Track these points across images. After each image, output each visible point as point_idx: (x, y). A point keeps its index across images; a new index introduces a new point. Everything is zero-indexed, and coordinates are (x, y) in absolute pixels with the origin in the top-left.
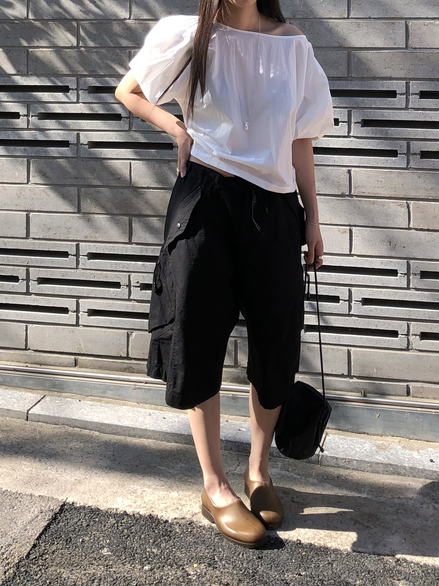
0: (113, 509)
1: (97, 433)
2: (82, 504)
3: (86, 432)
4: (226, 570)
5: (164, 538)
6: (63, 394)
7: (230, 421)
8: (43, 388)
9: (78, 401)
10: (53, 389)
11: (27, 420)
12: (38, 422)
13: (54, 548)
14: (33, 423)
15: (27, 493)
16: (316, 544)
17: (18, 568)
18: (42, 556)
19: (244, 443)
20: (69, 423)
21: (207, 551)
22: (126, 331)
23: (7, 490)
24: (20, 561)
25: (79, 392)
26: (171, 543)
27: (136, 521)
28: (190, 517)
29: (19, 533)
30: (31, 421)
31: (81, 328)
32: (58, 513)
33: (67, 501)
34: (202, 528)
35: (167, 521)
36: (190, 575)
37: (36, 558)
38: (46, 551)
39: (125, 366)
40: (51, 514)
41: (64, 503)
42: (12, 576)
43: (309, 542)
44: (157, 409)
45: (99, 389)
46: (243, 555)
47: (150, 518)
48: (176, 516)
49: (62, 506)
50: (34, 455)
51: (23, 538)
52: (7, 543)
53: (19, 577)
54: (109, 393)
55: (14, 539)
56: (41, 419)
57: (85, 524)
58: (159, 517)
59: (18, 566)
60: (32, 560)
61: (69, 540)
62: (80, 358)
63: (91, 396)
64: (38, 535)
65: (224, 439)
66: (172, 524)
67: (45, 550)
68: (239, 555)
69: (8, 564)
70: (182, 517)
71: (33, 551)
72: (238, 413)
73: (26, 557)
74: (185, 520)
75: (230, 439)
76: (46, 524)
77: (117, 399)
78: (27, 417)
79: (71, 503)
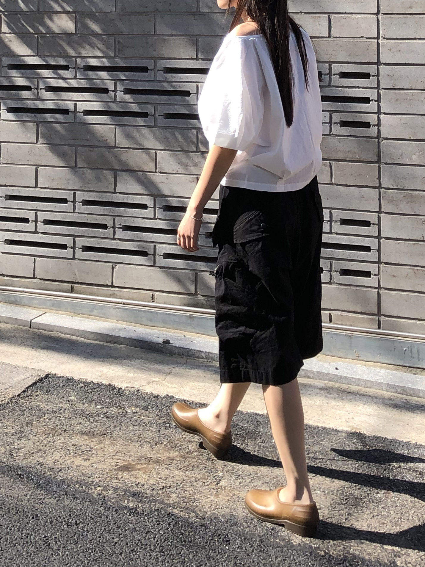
0: (84, 379)
1: (82, 339)
2: (62, 375)
3: (74, 338)
5: (116, 396)
6: (60, 312)
8: (44, 307)
9: (71, 317)
10: (52, 308)
11: (30, 327)
12: (39, 329)
13: (37, 393)
14: (34, 330)
15: (23, 366)
18: (28, 396)
20: (62, 331)
21: (144, 403)
22: (111, 264)
23: (10, 363)
24: (13, 397)
25: (72, 311)
27: (99, 386)
28: (138, 387)
29: (15, 384)
30: (33, 328)
31: (76, 261)
32: (44, 378)
33: (52, 373)
34: (145, 393)
35: (121, 389)
36: (128, 412)
37: (24, 397)
39: (111, 292)
40: (38, 378)
41: (49, 373)
42: (6, 403)
44: (131, 325)
45: (88, 308)
47: (109, 385)
48: (128, 385)
49: (47, 374)
51: (17, 386)
52: (5, 388)
53: (11, 404)
54: (95, 312)
55: (10, 387)
56: (41, 327)
57: (61, 385)
58: (116, 386)
59: (11, 399)
60: (21, 397)
61: (49, 391)
62: (75, 285)
63: (82, 314)
64: (27, 386)
66: (125, 390)
67: (31, 394)
69: (5, 397)
70: (132, 387)
71: (23, 394)
72: (194, 330)
73: (17, 396)
74: (134, 389)
76: (34, 382)
77: (101, 317)
78: (30, 325)
79: (54, 374)
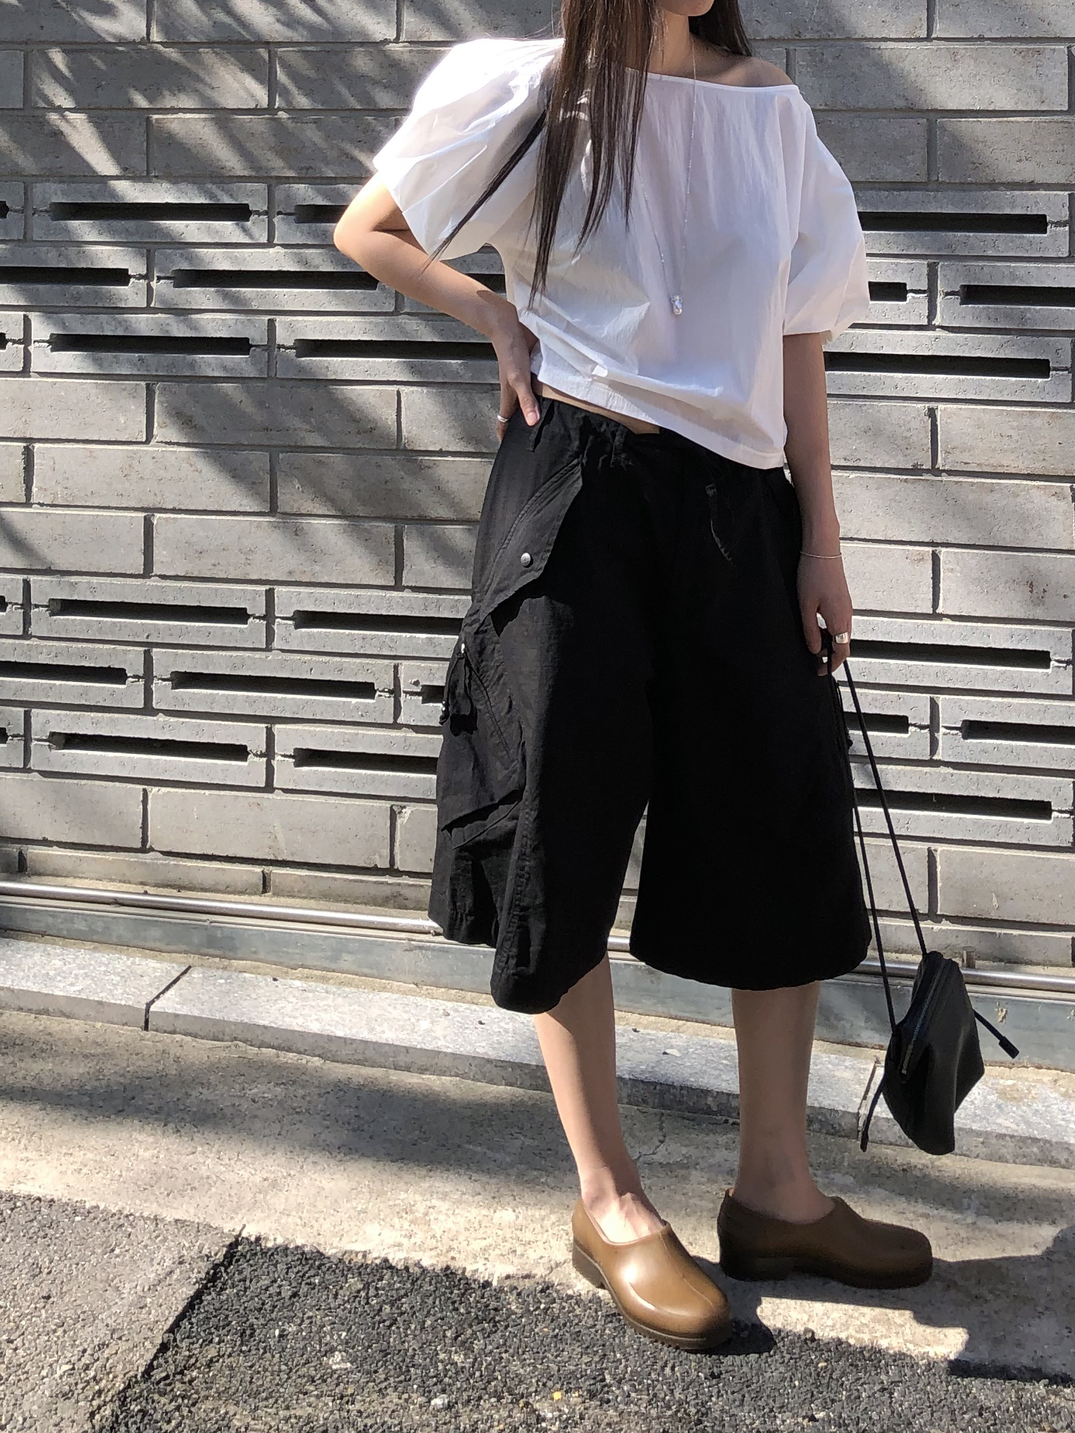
0: (357, 1253)
1: (317, 1061)
2: (280, 1241)
3: (291, 1057)
4: (633, 1408)
5: (480, 1327)
6: (235, 962)
7: (642, 1031)
8: (184, 947)
9: (270, 979)
10: (211, 951)
11: (146, 1028)
12: (174, 1032)
13: (212, 1352)
14: (161, 1036)
15: (145, 1214)
16: (852, 1341)
17: (123, 1404)
18: (181, 1373)
19: (674, 1087)
20: (249, 1036)
21: (586, 1359)
22: (388, 804)
23: (97, 1207)
24: (129, 1387)
25: (272, 958)
26: (497, 1338)
27: (413, 1284)
28: (545, 1273)
29: (126, 1315)
30: (157, 1031)
31: (277, 796)
32: (222, 1264)
33: (244, 1234)
34: (573, 1301)
35: (487, 1284)
36: (544, 1420)
37: (167, 1377)
38: (192, 1361)
39: (387, 891)
40: (204, 1266)
41: (237, 1237)
42: (108, 1424)
43: (833, 1334)
44: (463, 1000)
45: (323, 950)
46: (673, 1368)
47: (446, 1275)
48: (511, 1270)
49: (231, 1246)
50: (163, 1117)
51: (135, 1326)
52: (96, 1342)
53: (126, 1425)
54: (347, 960)
55: (113, 1331)
56: (180, 1025)
57: (287, 1292)
58: (468, 1274)
59: (123, 1397)
60: (158, 1383)
61: (248, 1332)
62: (276, 871)
63: (303, 966)
64: (171, 1320)
65: (627, 1076)
66: (501, 1290)
67: (190, 1357)
68: (663, 1368)
69: (100, 1392)
70: (525, 1273)
71: (161, 1360)
72: (660, 1009)
73: (143, 1376)
74: (532, 1281)
75: (643, 1077)
76: (192, 1293)
77: (366, 976)
78: (147, 1022)
79: (253, 1239)
